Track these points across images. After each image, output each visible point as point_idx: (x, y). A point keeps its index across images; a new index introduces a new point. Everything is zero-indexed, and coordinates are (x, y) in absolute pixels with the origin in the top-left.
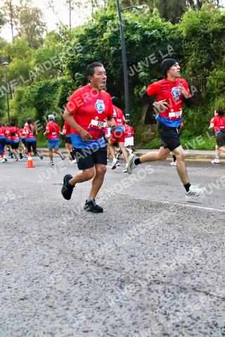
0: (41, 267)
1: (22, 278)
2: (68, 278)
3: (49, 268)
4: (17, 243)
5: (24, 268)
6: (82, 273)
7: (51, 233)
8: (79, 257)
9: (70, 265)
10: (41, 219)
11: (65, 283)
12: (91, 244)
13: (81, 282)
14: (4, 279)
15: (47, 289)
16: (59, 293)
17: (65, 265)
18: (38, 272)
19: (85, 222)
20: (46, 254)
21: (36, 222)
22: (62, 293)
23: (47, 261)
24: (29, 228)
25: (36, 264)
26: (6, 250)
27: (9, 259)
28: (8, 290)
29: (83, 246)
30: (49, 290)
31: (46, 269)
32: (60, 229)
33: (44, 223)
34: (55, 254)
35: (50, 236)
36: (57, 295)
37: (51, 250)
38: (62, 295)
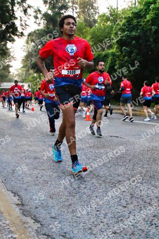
0: (121, 207)
1: (109, 215)
2: (144, 219)
3: (127, 209)
4: (96, 184)
5: (108, 206)
6: (155, 216)
7: (120, 178)
8: (148, 201)
9: (143, 207)
10: (109, 166)
11: (143, 223)
12: (155, 192)
13: (155, 224)
14: (96, 215)
15: (131, 227)
16: (141, 231)
17: (138, 207)
18: (119, 211)
19: (144, 171)
20: (121, 196)
21: (106, 168)
22: (143, 231)
23: (124, 202)
24: (101, 173)
25: (116, 205)
26: (90, 190)
27: (94, 198)
28: (101, 224)
29: (148, 192)
30: (132, 227)
31: (125, 209)
32: (126, 176)
33: (112, 169)
34: (129, 198)
35: (120, 181)
36: (140, 232)
37: (124, 194)
38: (144, 233)
